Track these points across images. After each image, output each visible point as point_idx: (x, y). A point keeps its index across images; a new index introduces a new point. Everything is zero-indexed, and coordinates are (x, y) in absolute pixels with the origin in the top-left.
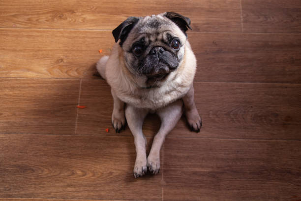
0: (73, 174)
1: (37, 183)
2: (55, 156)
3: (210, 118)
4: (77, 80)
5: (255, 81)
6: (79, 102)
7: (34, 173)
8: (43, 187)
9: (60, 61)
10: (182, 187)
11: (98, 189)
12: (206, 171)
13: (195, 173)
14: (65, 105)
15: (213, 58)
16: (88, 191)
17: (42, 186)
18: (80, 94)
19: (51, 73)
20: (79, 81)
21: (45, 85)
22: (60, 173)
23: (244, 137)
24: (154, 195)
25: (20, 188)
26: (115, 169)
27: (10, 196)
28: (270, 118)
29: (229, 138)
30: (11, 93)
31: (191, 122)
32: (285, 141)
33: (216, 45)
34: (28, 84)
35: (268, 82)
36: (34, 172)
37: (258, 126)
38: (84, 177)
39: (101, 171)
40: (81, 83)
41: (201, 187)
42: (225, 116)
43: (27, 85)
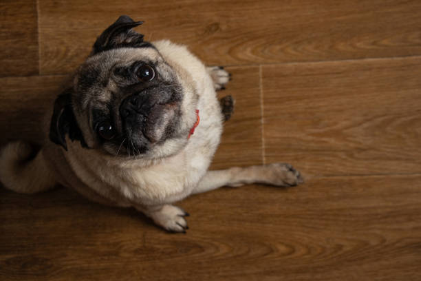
0: (271, 251)
1: (212, 270)
2: (234, 219)
6: (262, 114)
7: (203, 253)
9: (213, 28)
11: (318, 276)
17: (221, 274)
18: (262, 96)
22: (249, 252)
26: (346, 240)
36: (203, 251)
38: (291, 256)
39: (321, 244)
40: (261, 72)
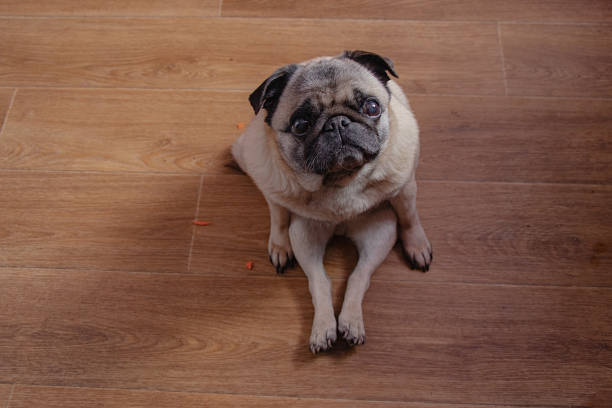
0: (181, 344)
1: (111, 360)
2: (146, 310)
3: (449, 245)
4: (196, 175)
5: (533, 181)
6: (197, 215)
7: (106, 342)
8: (122, 368)
9: (164, 142)
10: (395, 373)
11: (228, 374)
12: (441, 343)
13: (420, 347)
14: (170, 220)
15: (452, 140)
16: (209, 376)
17: (120, 365)
19: (146, 164)
20: (199, 178)
21: (135, 184)
22: (156, 343)
23: (516, 281)
24: (340, 387)
25: (80, 368)
26: (263, 338)
27: (59, 383)
28: (565, 246)
29: (484, 282)
30: (72, 197)
31: (411, 250)
32: (595, 288)
33: (458, 116)
34: (104, 181)
35: (558, 182)
36: (107, 339)
37: (540, 261)
38: (202, 351)
39: (236, 340)
40: (202, 181)
41: (432, 373)
42: (478, 242)
43: (101, 184)
